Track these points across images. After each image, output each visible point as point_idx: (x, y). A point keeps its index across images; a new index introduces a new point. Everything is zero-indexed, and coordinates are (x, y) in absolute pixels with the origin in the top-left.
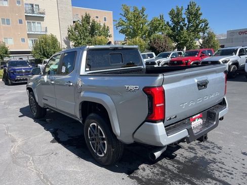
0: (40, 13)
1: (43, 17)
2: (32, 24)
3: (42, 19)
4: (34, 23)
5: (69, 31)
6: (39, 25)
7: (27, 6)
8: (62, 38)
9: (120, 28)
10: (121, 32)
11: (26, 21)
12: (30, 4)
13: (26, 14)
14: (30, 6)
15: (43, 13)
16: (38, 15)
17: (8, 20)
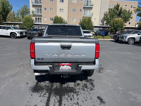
0: (91, 5)
1: (92, 7)
2: (86, 11)
3: (91, 8)
4: (87, 11)
5: (104, 15)
6: (89, 12)
7: (85, 2)
8: (100, 19)
9: (138, 12)
10: (138, 16)
11: (83, 10)
12: (87, 1)
13: (84, 6)
14: (87, 2)
15: (93, 5)
16: (89, 7)
17: (75, 10)
